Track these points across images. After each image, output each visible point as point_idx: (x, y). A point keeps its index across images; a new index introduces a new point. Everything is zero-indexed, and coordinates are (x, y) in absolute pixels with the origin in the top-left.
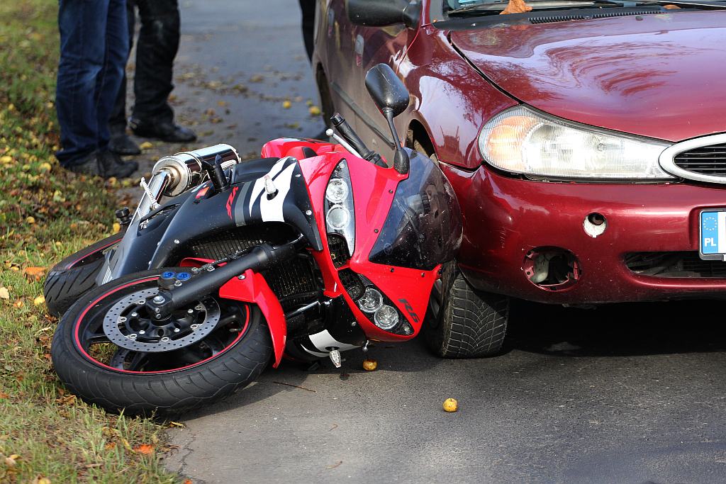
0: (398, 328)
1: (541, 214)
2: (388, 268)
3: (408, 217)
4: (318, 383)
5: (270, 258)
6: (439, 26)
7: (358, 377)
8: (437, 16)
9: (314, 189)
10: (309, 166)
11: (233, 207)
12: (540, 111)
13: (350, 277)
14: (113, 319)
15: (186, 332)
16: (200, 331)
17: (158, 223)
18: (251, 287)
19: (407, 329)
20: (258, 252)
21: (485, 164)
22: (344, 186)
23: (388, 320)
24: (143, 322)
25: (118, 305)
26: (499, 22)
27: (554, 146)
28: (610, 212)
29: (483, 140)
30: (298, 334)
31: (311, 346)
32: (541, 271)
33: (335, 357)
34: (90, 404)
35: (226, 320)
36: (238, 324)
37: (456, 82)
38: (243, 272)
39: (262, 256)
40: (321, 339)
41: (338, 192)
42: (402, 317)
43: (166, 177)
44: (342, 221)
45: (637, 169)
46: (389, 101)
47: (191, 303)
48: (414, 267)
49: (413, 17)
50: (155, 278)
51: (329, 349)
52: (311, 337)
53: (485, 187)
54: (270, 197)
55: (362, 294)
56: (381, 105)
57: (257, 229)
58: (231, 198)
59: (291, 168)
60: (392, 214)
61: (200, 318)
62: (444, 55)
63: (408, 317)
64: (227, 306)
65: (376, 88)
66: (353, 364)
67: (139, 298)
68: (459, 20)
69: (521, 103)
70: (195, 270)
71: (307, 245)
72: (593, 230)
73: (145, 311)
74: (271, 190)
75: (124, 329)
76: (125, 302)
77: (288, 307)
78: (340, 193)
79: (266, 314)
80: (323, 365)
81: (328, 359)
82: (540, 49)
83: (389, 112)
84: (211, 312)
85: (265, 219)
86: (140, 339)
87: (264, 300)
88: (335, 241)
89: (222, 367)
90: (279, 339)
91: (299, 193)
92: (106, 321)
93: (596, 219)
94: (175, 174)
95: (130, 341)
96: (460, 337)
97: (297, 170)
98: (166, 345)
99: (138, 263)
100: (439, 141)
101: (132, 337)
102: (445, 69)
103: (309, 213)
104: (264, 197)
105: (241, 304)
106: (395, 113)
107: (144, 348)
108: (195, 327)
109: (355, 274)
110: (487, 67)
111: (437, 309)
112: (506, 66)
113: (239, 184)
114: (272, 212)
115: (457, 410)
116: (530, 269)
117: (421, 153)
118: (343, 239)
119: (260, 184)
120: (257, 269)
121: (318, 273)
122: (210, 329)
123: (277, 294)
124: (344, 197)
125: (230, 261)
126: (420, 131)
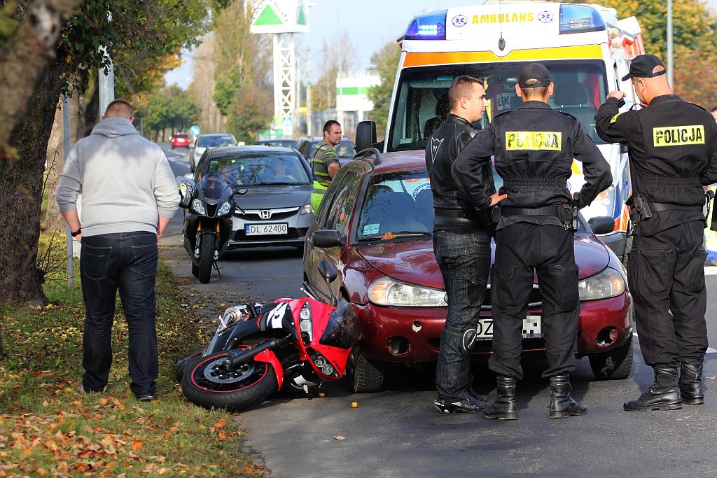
0: (332, 375)
1: (395, 323)
2: (328, 347)
3: (337, 325)
4: (297, 403)
5: (276, 344)
6: (353, 245)
7: (314, 400)
8: (353, 242)
9: (295, 315)
10: (293, 304)
11: (260, 322)
12: (393, 278)
13: (311, 351)
14: (208, 372)
15: (240, 375)
16: (246, 374)
17: (226, 333)
18: (268, 356)
19: (336, 375)
20: (271, 341)
21: (370, 302)
22: (308, 311)
23: (328, 371)
24: (221, 372)
25: (210, 365)
26: (381, 243)
27: (400, 293)
28: (423, 320)
29: (370, 291)
30: (289, 377)
31: (294, 383)
32: (396, 349)
33: (306, 388)
34: (198, 406)
35: (257, 371)
36: (262, 372)
37: (363, 271)
38: (264, 350)
39: (273, 343)
40: (299, 380)
41: (305, 315)
42: (334, 369)
43: (231, 317)
44: (307, 326)
45: (435, 303)
46: (328, 275)
47: (242, 363)
48: (339, 347)
49: (342, 242)
50: (226, 354)
51: (303, 384)
52: (295, 379)
53: (371, 313)
54: (276, 318)
55: (316, 359)
56: (325, 277)
57: (271, 332)
58: (259, 319)
59: (286, 305)
60: (329, 323)
61: (245, 369)
62: (357, 259)
63: (337, 369)
64: (258, 365)
65: (322, 270)
66: (313, 393)
67: (219, 362)
68: (362, 242)
69: (386, 275)
70: (243, 349)
71: (293, 338)
72: (416, 329)
73: (222, 367)
74: (277, 315)
75: (212, 374)
76: (213, 364)
77: (285, 367)
78: (306, 314)
79: (274, 367)
80: (300, 394)
81: (303, 391)
82: (398, 255)
83: (328, 280)
84: (251, 367)
85: (274, 327)
86: (220, 378)
87: (274, 362)
88: (304, 335)
89: (255, 389)
90: (281, 379)
91: (288, 316)
92: (205, 372)
93: (417, 324)
94: (235, 315)
95: (216, 379)
96: (362, 382)
97: (288, 306)
98: (231, 380)
99: (219, 348)
100: (351, 295)
101: (217, 377)
102: (356, 265)
103: (293, 324)
104: (274, 317)
105: (264, 363)
106: (331, 281)
107: (221, 382)
108: (244, 373)
109: (313, 350)
110: (375, 263)
111: (352, 371)
112: (386, 262)
113: (263, 314)
114: (277, 324)
115: (357, 407)
116: (390, 347)
117: (344, 300)
118: (308, 334)
119: (271, 313)
120: (271, 348)
121: (298, 351)
122: (250, 373)
123: (281, 362)
124: (307, 317)
125: (259, 345)
126: (344, 290)
